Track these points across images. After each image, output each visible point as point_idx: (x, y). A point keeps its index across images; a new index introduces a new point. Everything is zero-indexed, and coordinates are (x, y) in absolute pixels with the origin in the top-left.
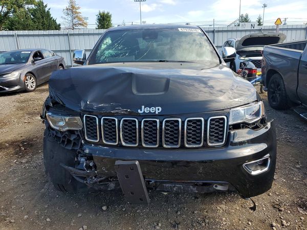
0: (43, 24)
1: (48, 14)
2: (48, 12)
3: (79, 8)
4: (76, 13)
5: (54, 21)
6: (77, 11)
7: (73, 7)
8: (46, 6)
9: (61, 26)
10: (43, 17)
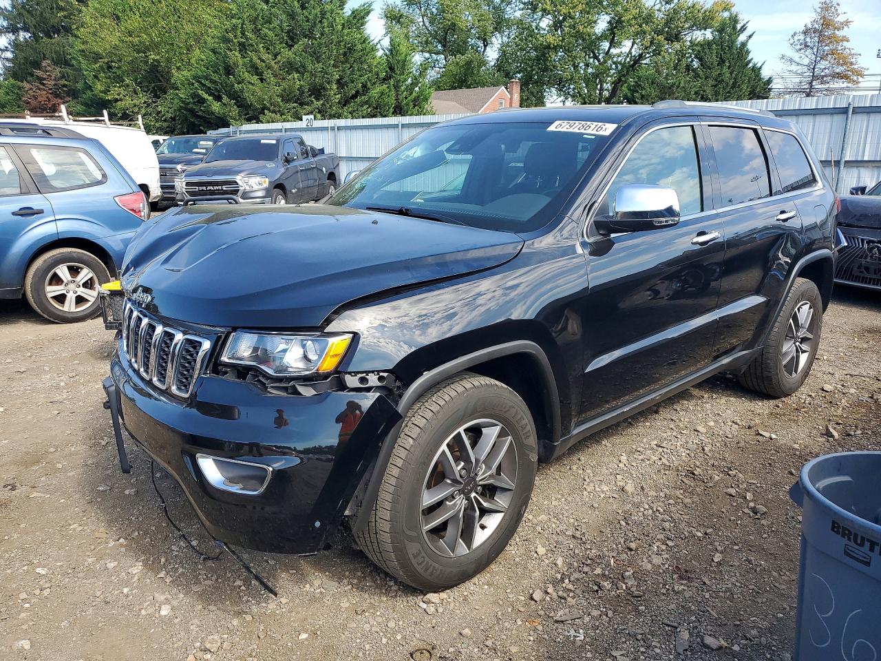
0: (719, 80)
1: (743, 52)
2: (744, 44)
3: (847, 23)
4: (835, 40)
5: (756, 71)
6: (840, 33)
7: (827, 23)
8: (743, 29)
9: (772, 85)
10: (722, 62)
